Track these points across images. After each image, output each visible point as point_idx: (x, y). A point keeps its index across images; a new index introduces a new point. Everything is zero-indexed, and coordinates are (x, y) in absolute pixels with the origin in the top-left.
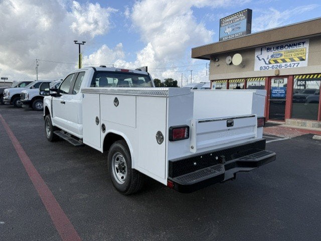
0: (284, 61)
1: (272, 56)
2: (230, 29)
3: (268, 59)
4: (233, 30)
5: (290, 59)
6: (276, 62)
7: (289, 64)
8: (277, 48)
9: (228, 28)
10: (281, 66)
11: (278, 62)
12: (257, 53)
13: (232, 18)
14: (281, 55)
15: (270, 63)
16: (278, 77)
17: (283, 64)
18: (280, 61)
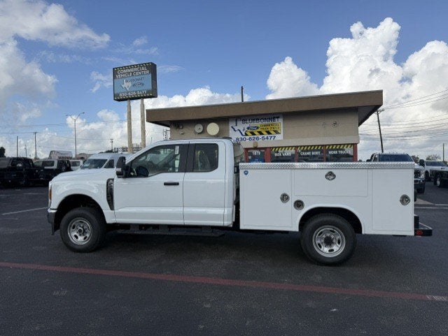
0: (261, 133)
1: (248, 128)
2: (130, 84)
3: (244, 130)
4: (134, 85)
5: (267, 132)
6: (253, 134)
7: (266, 136)
8: (253, 120)
9: (127, 81)
10: (258, 139)
11: (255, 135)
12: (232, 124)
13: (132, 70)
14: (258, 128)
15: (246, 135)
16: (256, 148)
17: (260, 137)
18: (256, 133)
